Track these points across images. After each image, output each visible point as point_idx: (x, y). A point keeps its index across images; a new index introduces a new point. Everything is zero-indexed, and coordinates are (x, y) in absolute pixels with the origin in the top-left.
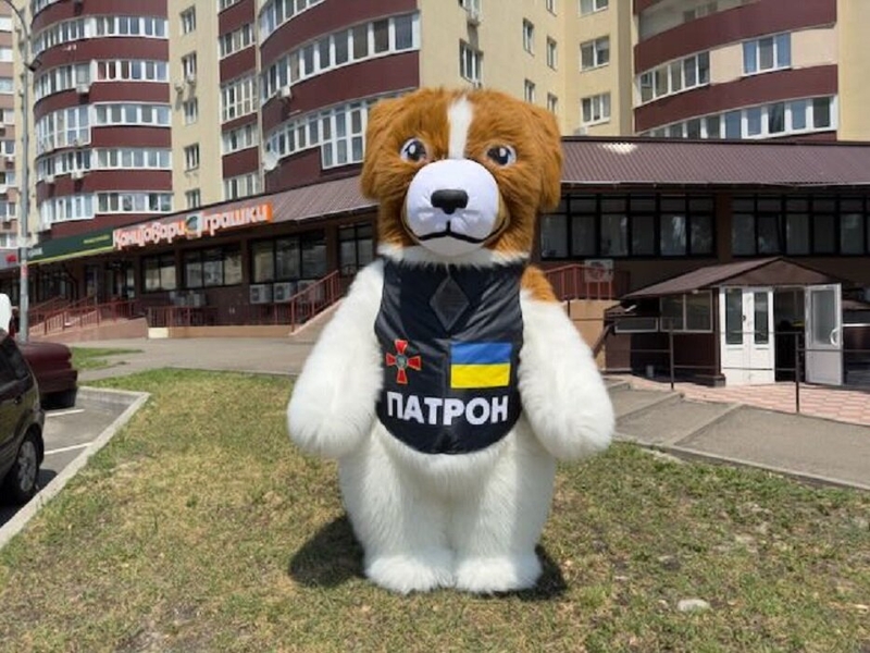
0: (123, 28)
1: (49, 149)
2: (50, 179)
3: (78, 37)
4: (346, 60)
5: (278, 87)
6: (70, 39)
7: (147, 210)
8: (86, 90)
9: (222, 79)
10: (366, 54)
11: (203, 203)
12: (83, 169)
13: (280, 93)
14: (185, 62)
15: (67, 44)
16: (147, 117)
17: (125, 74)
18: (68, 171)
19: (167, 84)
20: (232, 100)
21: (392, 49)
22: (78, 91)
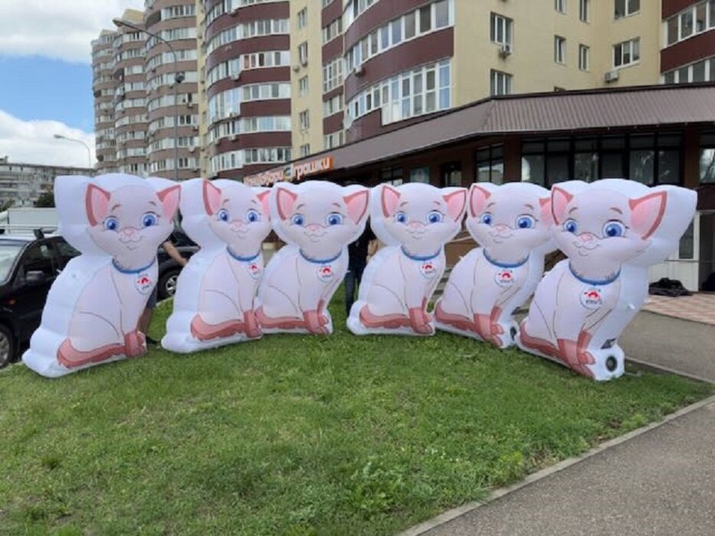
0: (260, 28)
1: (216, 120)
2: (216, 142)
3: (232, 40)
4: (400, 40)
5: (354, 66)
6: (227, 42)
7: (275, 160)
8: (237, 77)
9: (324, 60)
10: (414, 35)
11: (311, 153)
12: (236, 133)
13: (355, 70)
14: (300, 49)
15: (225, 45)
16: (275, 92)
17: (261, 63)
18: (227, 135)
19: (288, 68)
20: (330, 77)
21: (434, 28)
22: (232, 79)
